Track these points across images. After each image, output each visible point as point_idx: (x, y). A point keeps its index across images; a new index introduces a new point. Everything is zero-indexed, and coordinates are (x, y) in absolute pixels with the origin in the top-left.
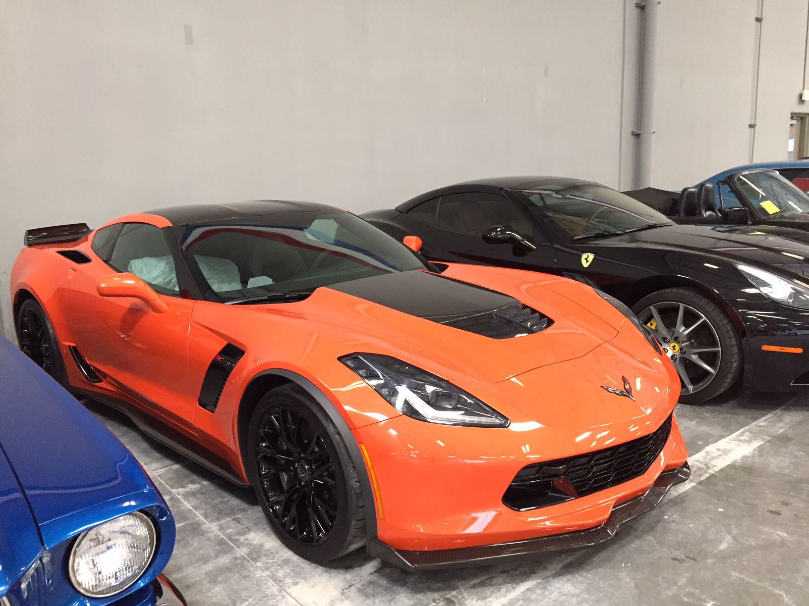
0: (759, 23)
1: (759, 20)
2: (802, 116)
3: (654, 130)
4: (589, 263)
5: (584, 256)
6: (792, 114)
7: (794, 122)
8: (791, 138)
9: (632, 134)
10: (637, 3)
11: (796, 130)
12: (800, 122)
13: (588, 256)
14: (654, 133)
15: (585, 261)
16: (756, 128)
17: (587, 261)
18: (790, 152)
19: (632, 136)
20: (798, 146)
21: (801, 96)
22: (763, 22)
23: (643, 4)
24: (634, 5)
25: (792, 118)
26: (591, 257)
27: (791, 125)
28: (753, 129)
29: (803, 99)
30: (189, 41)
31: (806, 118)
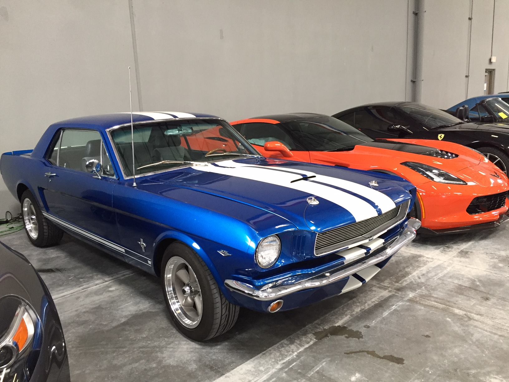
0: (470, 21)
1: (470, 19)
2: (491, 71)
3: (422, 79)
4: (442, 139)
5: (439, 135)
6: (486, 69)
7: (487, 74)
8: (485, 83)
9: (411, 81)
10: (413, 12)
11: (488, 78)
12: (489, 74)
13: (441, 135)
14: (423, 80)
15: (440, 137)
16: (469, 77)
17: (441, 138)
18: (485, 91)
19: (411, 82)
20: (488, 87)
21: (490, 60)
22: (472, 20)
23: (416, 12)
24: (412, 13)
25: (486, 72)
26: (443, 136)
27: (486, 76)
28: (467, 78)
29: (491, 61)
30: (222, 37)
31: (492, 71)
